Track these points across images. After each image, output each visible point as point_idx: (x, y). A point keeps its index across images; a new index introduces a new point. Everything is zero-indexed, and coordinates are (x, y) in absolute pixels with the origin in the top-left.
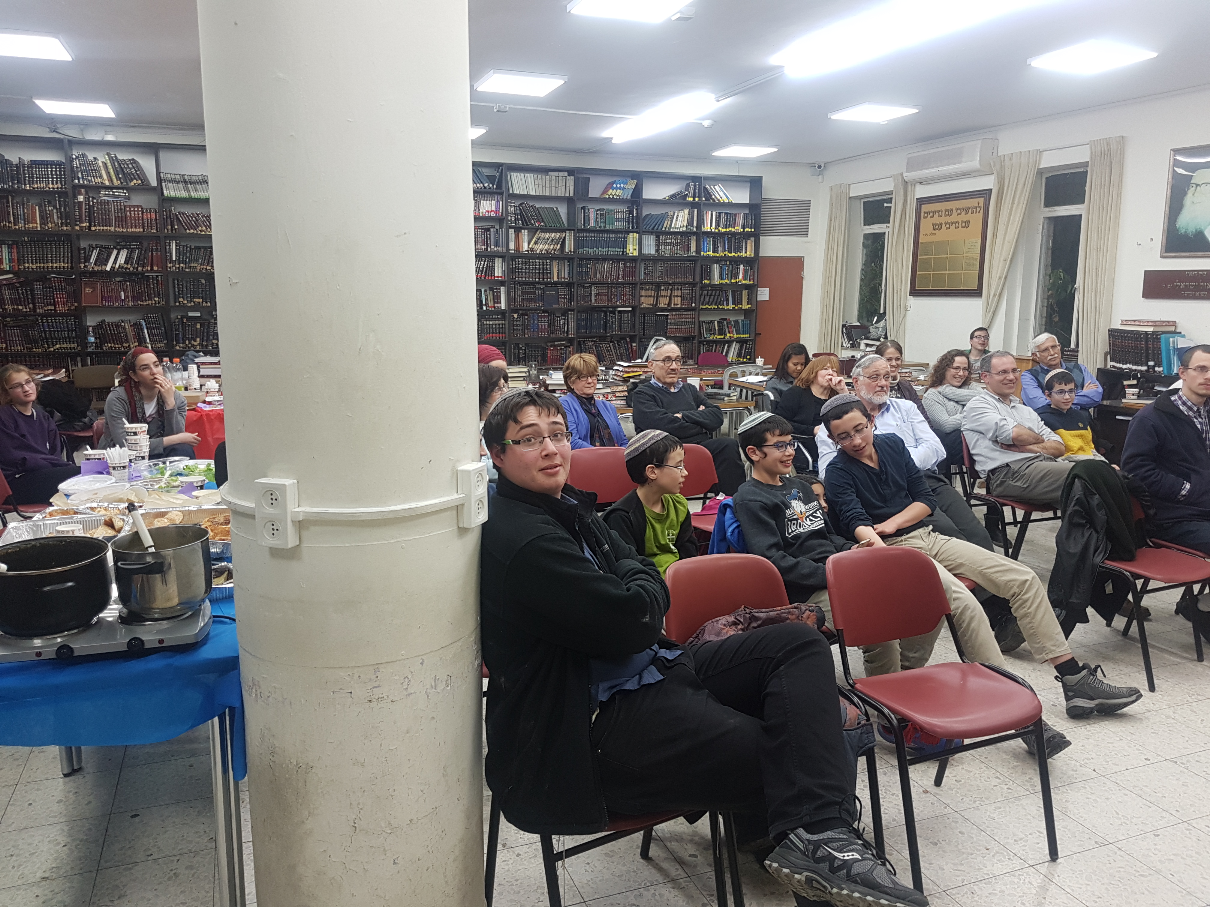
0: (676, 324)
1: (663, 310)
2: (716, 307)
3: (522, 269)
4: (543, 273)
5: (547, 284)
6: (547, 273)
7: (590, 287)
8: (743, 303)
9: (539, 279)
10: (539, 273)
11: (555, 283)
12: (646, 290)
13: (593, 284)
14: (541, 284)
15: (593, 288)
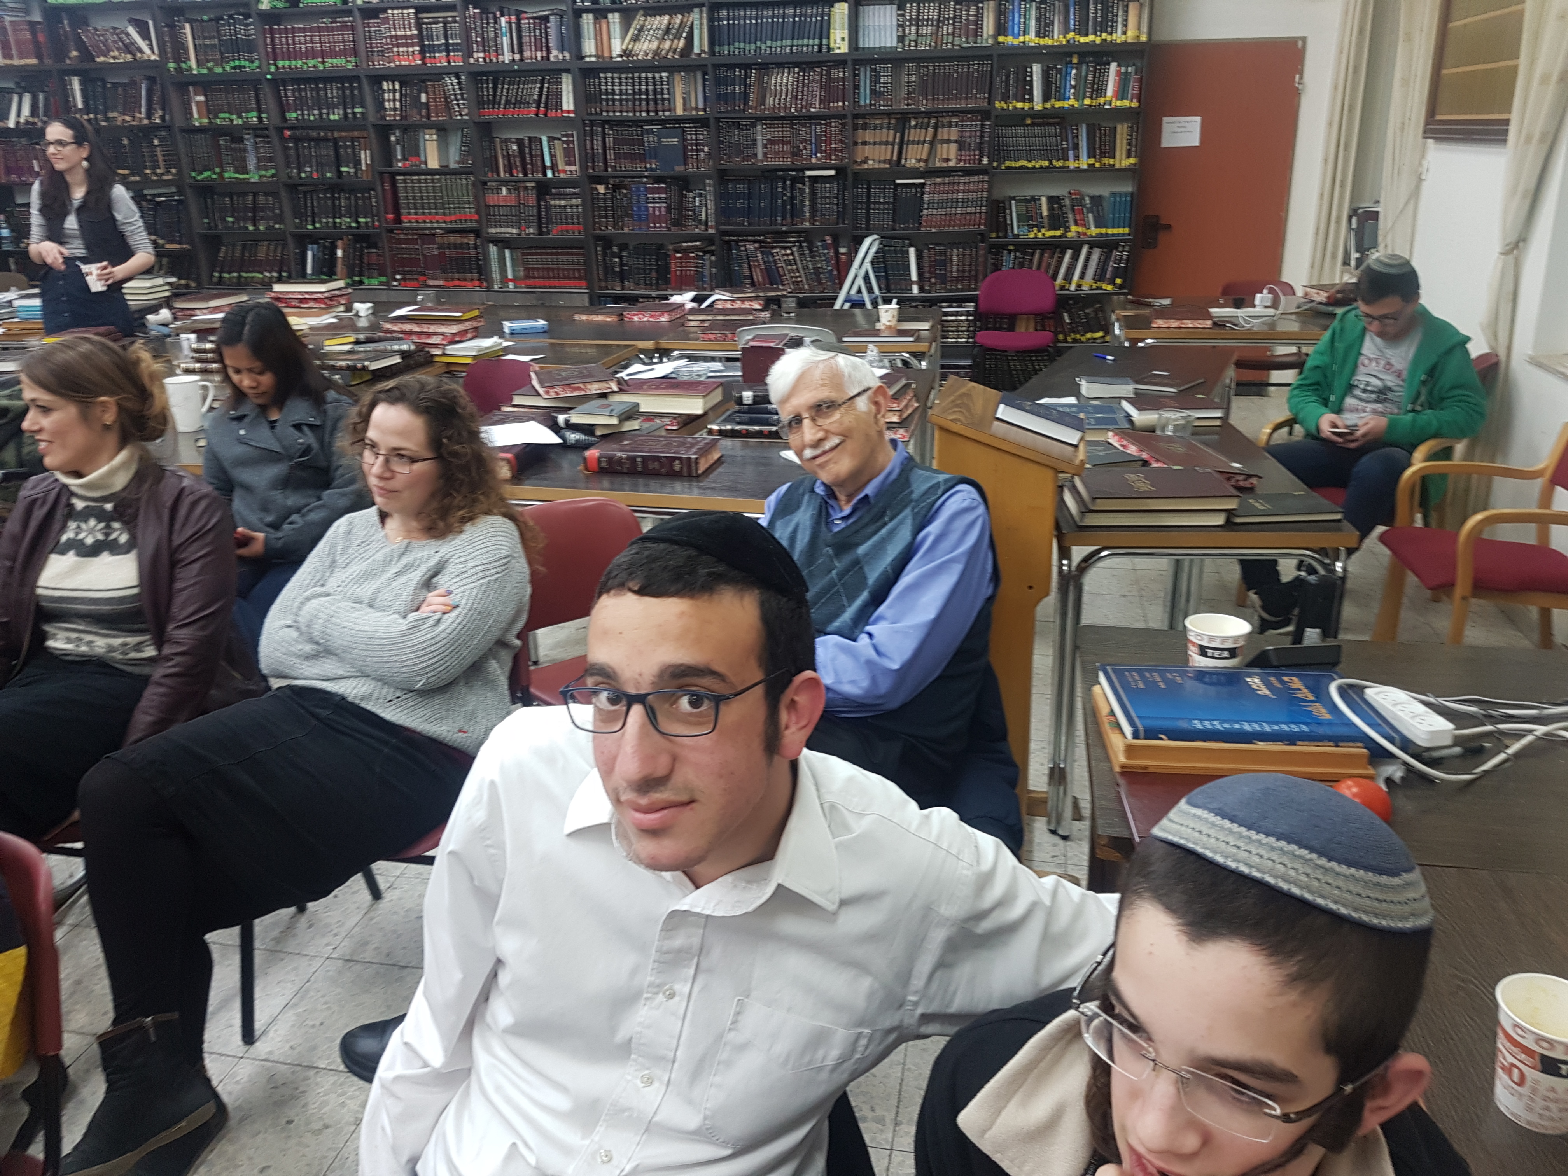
0: (941, 204)
1: (914, 173)
2: (1046, 163)
3: (613, 93)
4: (656, 101)
5: (663, 122)
6: (663, 100)
7: (754, 125)
8: (1118, 154)
9: (648, 112)
10: (647, 100)
11: (679, 120)
12: (875, 128)
13: (760, 119)
14: (651, 122)
15: (759, 128)
